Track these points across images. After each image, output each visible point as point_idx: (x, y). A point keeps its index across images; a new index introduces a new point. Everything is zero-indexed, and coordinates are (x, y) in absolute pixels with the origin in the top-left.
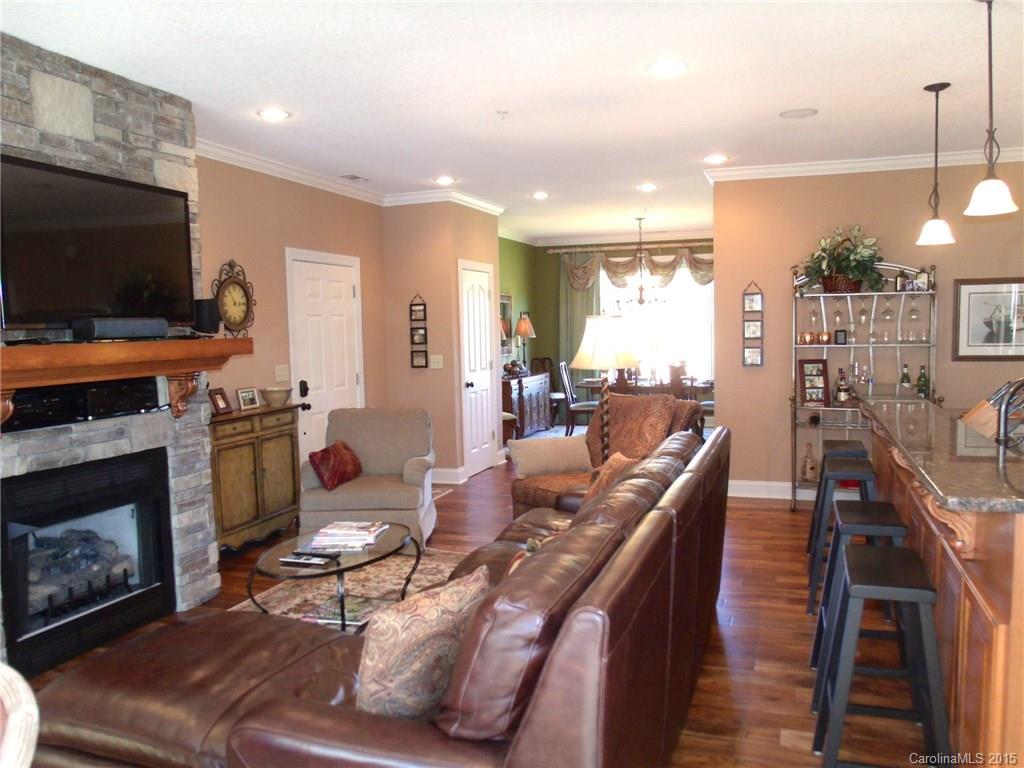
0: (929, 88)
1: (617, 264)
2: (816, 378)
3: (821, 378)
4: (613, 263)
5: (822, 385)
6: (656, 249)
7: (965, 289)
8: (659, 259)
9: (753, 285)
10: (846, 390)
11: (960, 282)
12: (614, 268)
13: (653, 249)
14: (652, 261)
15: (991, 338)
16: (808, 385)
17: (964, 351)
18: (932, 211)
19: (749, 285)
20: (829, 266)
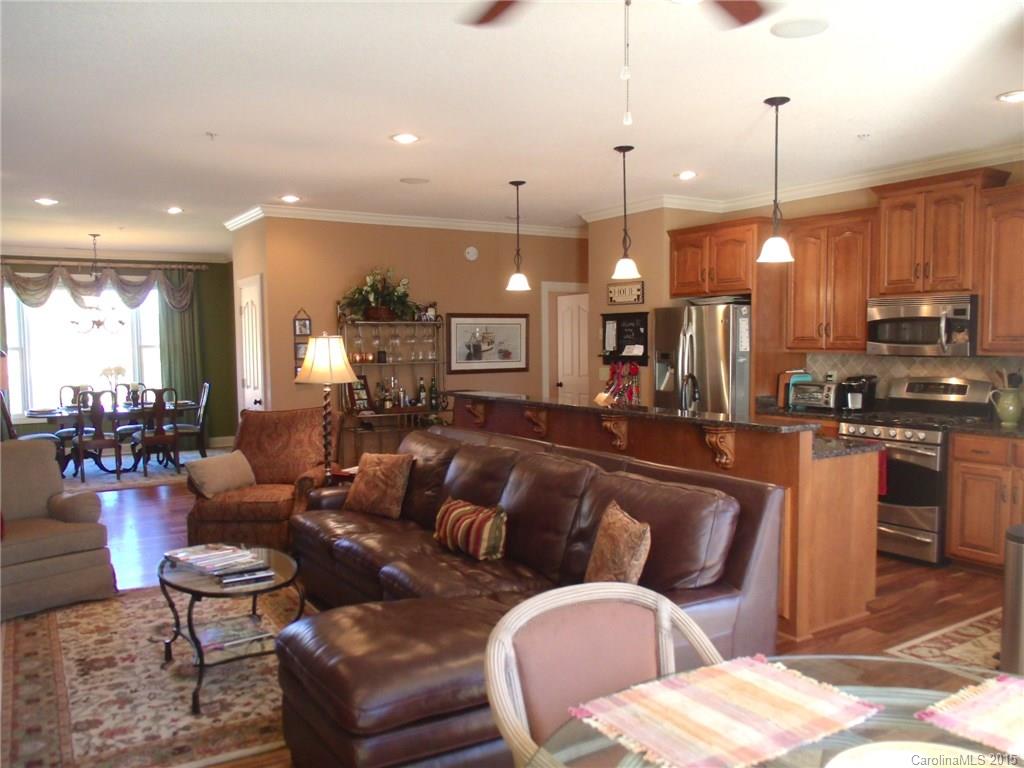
0: (512, 183)
1: (27, 281)
2: (361, 392)
3: (364, 392)
4: (20, 278)
5: (365, 397)
6: (77, 267)
7: (454, 321)
8: (78, 277)
9: (302, 312)
10: (390, 400)
11: (451, 315)
12: (23, 284)
13: (74, 266)
14: (72, 280)
15: (469, 357)
16: (356, 397)
17: (455, 366)
18: (515, 268)
19: (299, 312)
20: (376, 299)
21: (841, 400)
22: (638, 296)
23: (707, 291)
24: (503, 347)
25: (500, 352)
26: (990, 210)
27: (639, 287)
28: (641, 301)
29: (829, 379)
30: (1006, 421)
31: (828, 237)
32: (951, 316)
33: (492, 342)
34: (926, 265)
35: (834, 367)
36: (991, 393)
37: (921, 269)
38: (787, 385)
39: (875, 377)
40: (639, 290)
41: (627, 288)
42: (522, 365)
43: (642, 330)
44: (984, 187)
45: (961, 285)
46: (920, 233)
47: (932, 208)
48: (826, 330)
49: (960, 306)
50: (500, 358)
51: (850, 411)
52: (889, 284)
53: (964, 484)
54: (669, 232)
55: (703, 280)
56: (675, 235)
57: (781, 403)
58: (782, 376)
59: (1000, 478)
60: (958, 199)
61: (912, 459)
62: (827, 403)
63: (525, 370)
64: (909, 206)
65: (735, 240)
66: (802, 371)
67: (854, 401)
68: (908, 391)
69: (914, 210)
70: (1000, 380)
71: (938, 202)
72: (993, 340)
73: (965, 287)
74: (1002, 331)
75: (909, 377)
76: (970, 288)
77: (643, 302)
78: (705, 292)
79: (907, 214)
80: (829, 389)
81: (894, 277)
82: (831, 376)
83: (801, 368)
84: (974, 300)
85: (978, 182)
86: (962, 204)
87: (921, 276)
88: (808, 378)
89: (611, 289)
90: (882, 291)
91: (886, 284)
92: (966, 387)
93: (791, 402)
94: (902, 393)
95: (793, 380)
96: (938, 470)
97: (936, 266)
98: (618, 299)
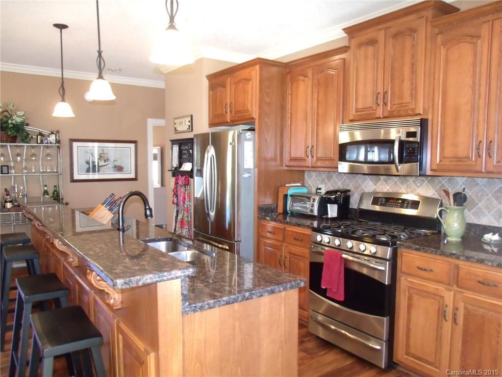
0: (56, 25)
7: (75, 144)
10: (10, 202)
11: (72, 140)
15: (88, 170)
17: (76, 177)
21: (323, 209)
22: (189, 126)
23: (229, 121)
24: (117, 164)
25: (115, 167)
26: (439, 39)
27: (189, 119)
28: (191, 130)
29: (319, 191)
30: (452, 236)
31: (313, 75)
32: (404, 138)
33: (108, 160)
34: (385, 93)
35: (323, 182)
36: (438, 210)
37: (381, 96)
38: (286, 196)
39: (349, 191)
40: (189, 122)
41: (183, 120)
42: (133, 176)
43: (191, 151)
44: (434, 16)
45: (413, 110)
46: (381, 65)
47: (391, 41)
48: (311, 152)
49: (412, 130)
50: (114, 171)
51: (327, 219)
52: (356, 112)
53: (410, 299)
54: (207, 76)
55: (226, 112)
56: (212, 78)
57: (280, 210)
58: (280, 189)
59: (442, 297)
60: (413, 31)
61: (365, 271)
62: (312, 211)
63: (135, 179)
64: (373, 42)
65: (245, 79)
66: (300, 185)
67: (333, 211)
68: (372, 204)
69: (376, 45)
70: (446, 198)
71: (395, 36)
72: (440, 161)
73: (417, 112)
74: (448, 152)
75: (375, 193)
76: (422, 113)
77: (192, 131)
78: (228, 122)
79: (370, 49)
80: (314, 200)
81: (360, 106)
82: (320, 189)
83: (299, 183)
84: (423, 123)
85: (429, 13)
86: (416, 35)
87: (381, 104)
88: (304, 191)
89: (176, 121)
90: (351, 118)
91: (354, 112)
92: (420, 202)
93: (288, 209)
94: (367, 205)
95: (291, 192)
96: (386, 284)
97: (393, 94)
98: (179, 129)
